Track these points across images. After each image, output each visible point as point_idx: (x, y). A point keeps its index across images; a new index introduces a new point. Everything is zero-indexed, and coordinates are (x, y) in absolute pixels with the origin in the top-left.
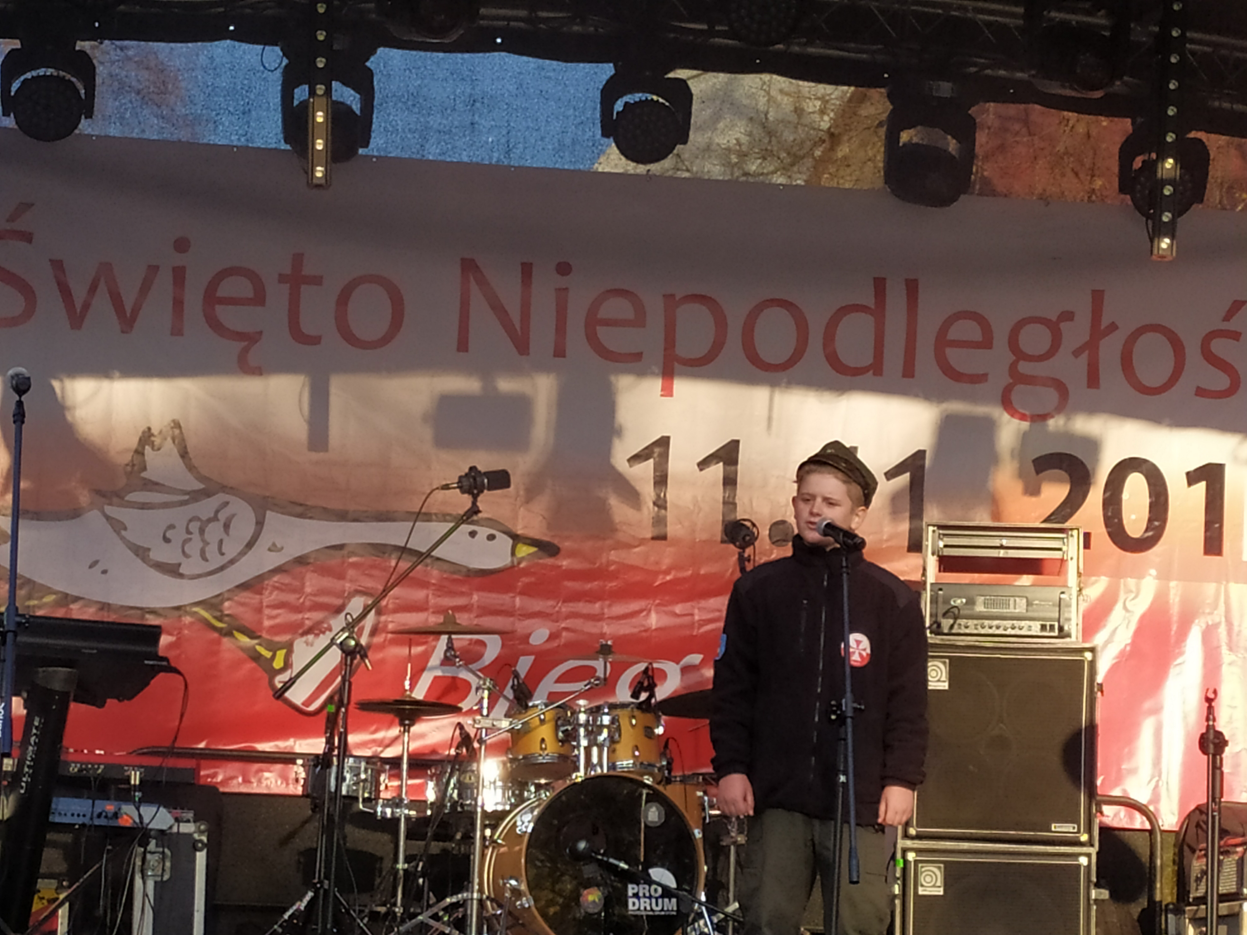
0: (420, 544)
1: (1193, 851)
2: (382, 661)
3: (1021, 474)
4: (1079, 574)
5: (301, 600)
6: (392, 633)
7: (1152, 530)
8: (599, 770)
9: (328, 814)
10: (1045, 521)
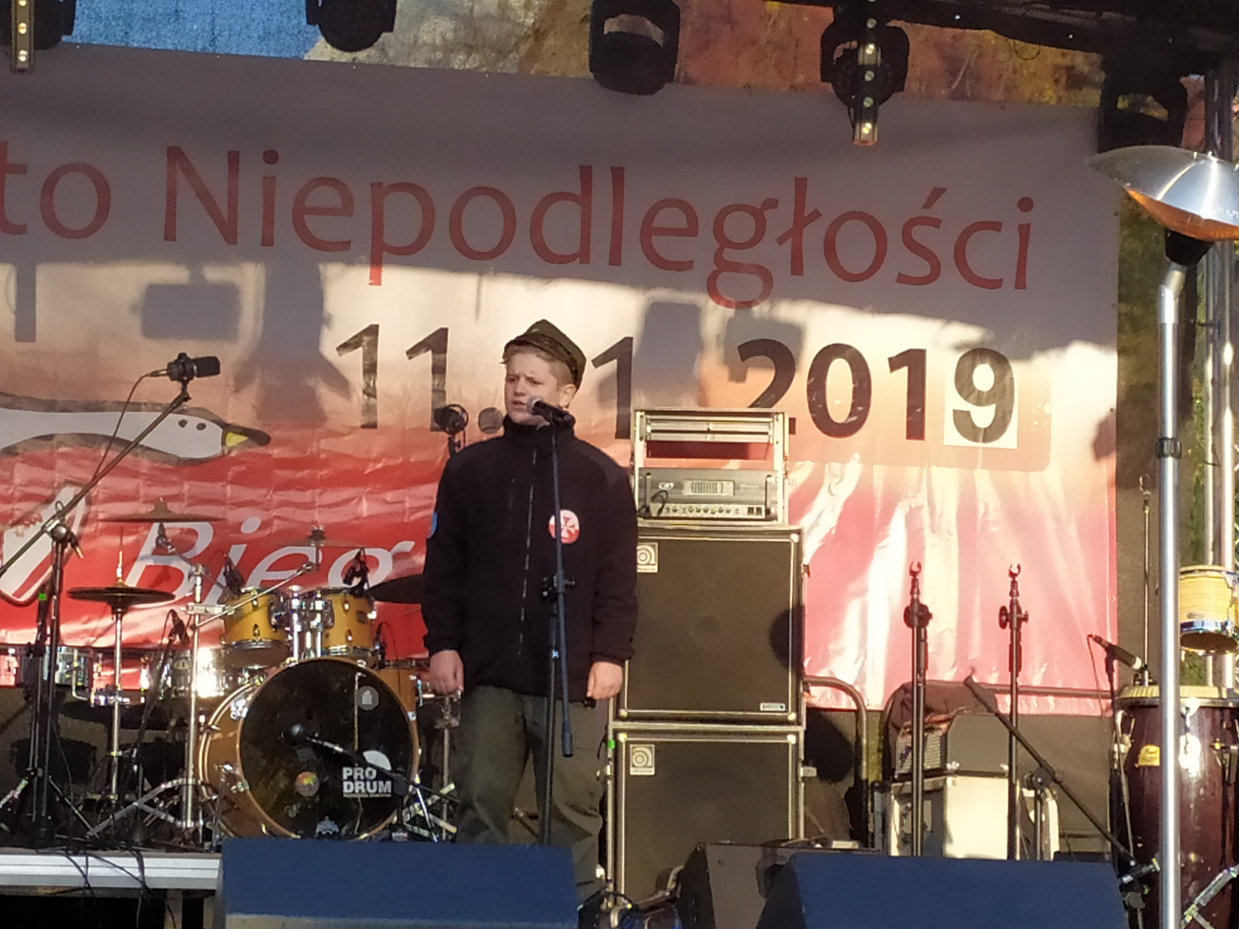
0: (128, 433)
1: (898, 729)
2: (93, 551)
3: (727, 361)
4: (785, 458)
5: (11, 491)
6: (103, 521)
7: (855, 415)
8: (312, 656)
9: (41, 701)
10: (752, 406)
